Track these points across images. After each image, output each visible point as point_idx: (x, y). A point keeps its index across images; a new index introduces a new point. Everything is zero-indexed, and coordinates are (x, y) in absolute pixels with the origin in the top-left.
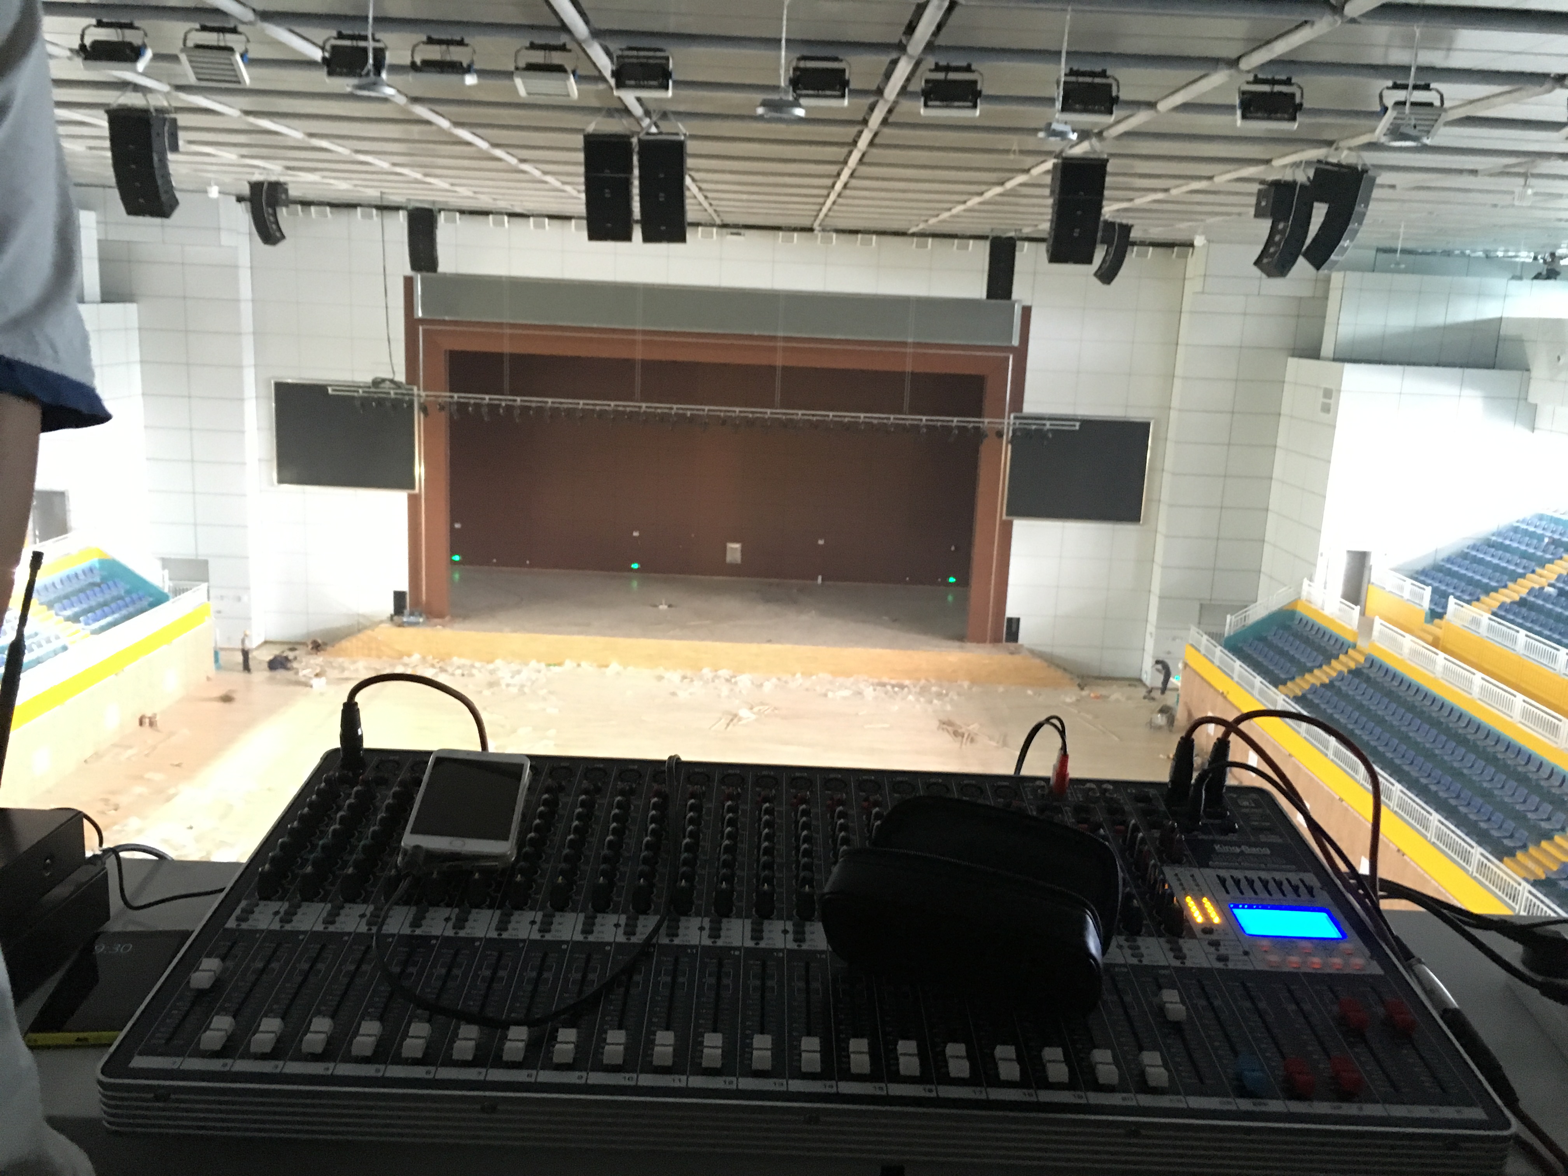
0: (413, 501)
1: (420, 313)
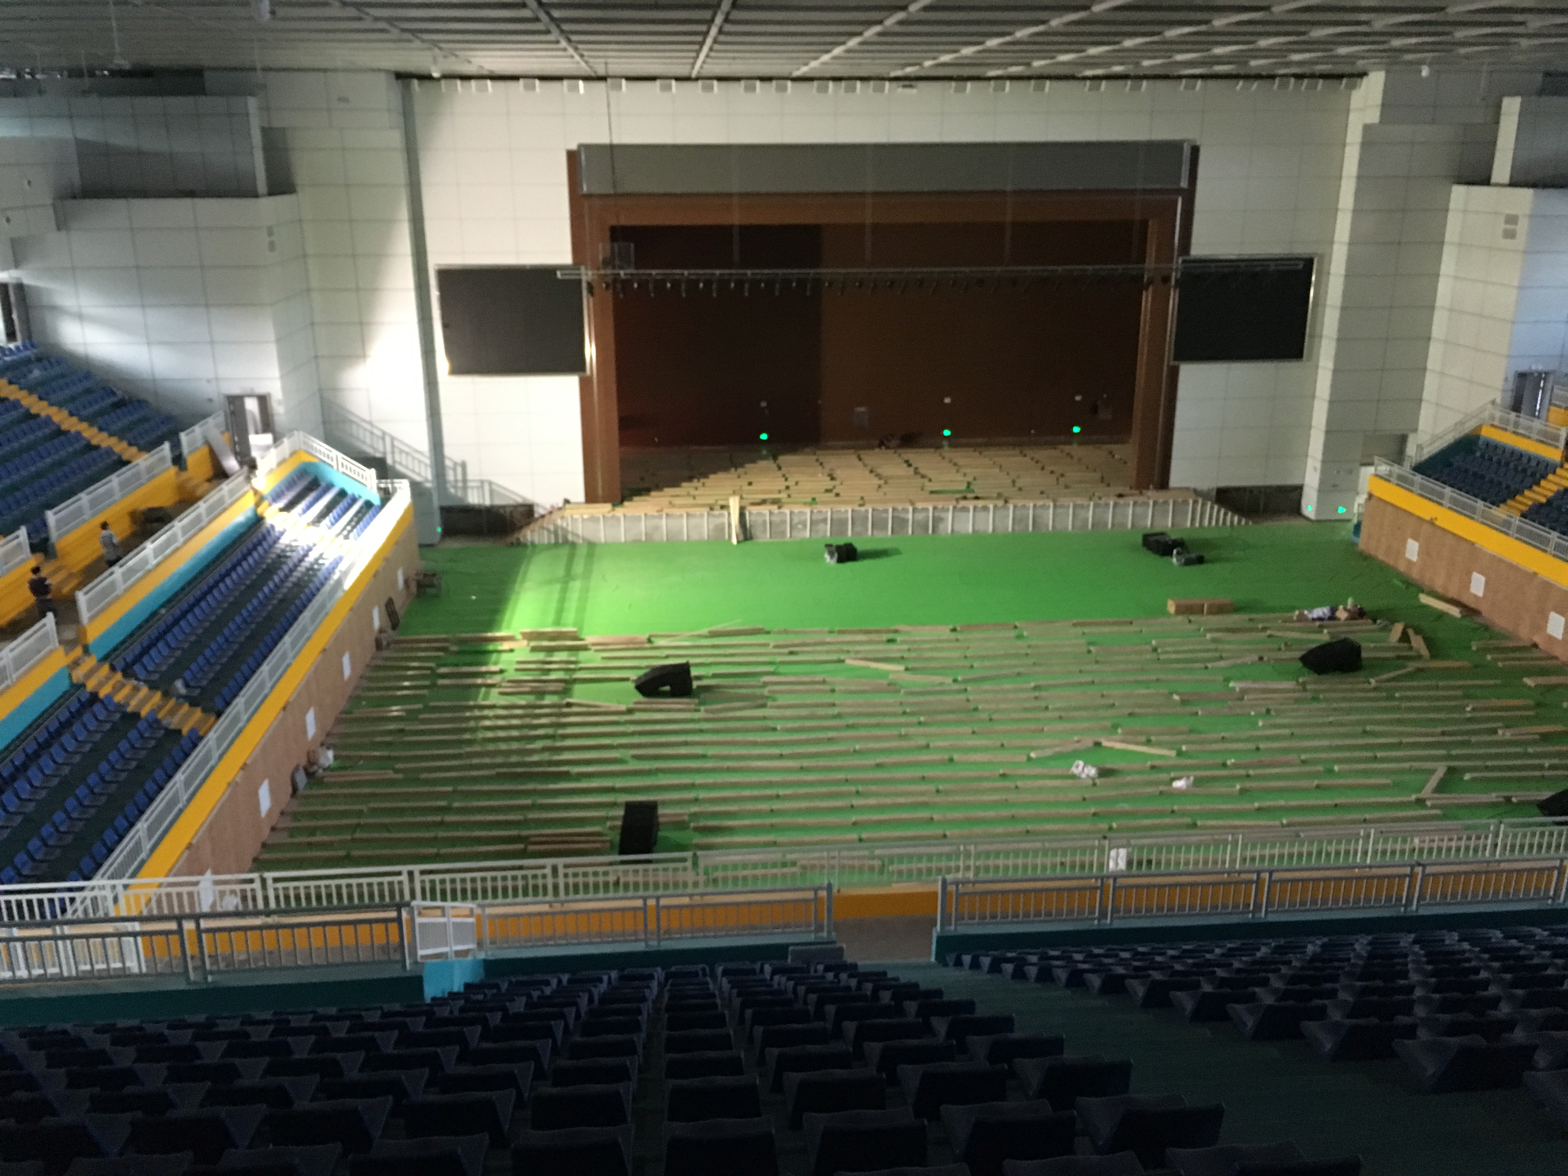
0: (585, 385)
1: (585, 188)
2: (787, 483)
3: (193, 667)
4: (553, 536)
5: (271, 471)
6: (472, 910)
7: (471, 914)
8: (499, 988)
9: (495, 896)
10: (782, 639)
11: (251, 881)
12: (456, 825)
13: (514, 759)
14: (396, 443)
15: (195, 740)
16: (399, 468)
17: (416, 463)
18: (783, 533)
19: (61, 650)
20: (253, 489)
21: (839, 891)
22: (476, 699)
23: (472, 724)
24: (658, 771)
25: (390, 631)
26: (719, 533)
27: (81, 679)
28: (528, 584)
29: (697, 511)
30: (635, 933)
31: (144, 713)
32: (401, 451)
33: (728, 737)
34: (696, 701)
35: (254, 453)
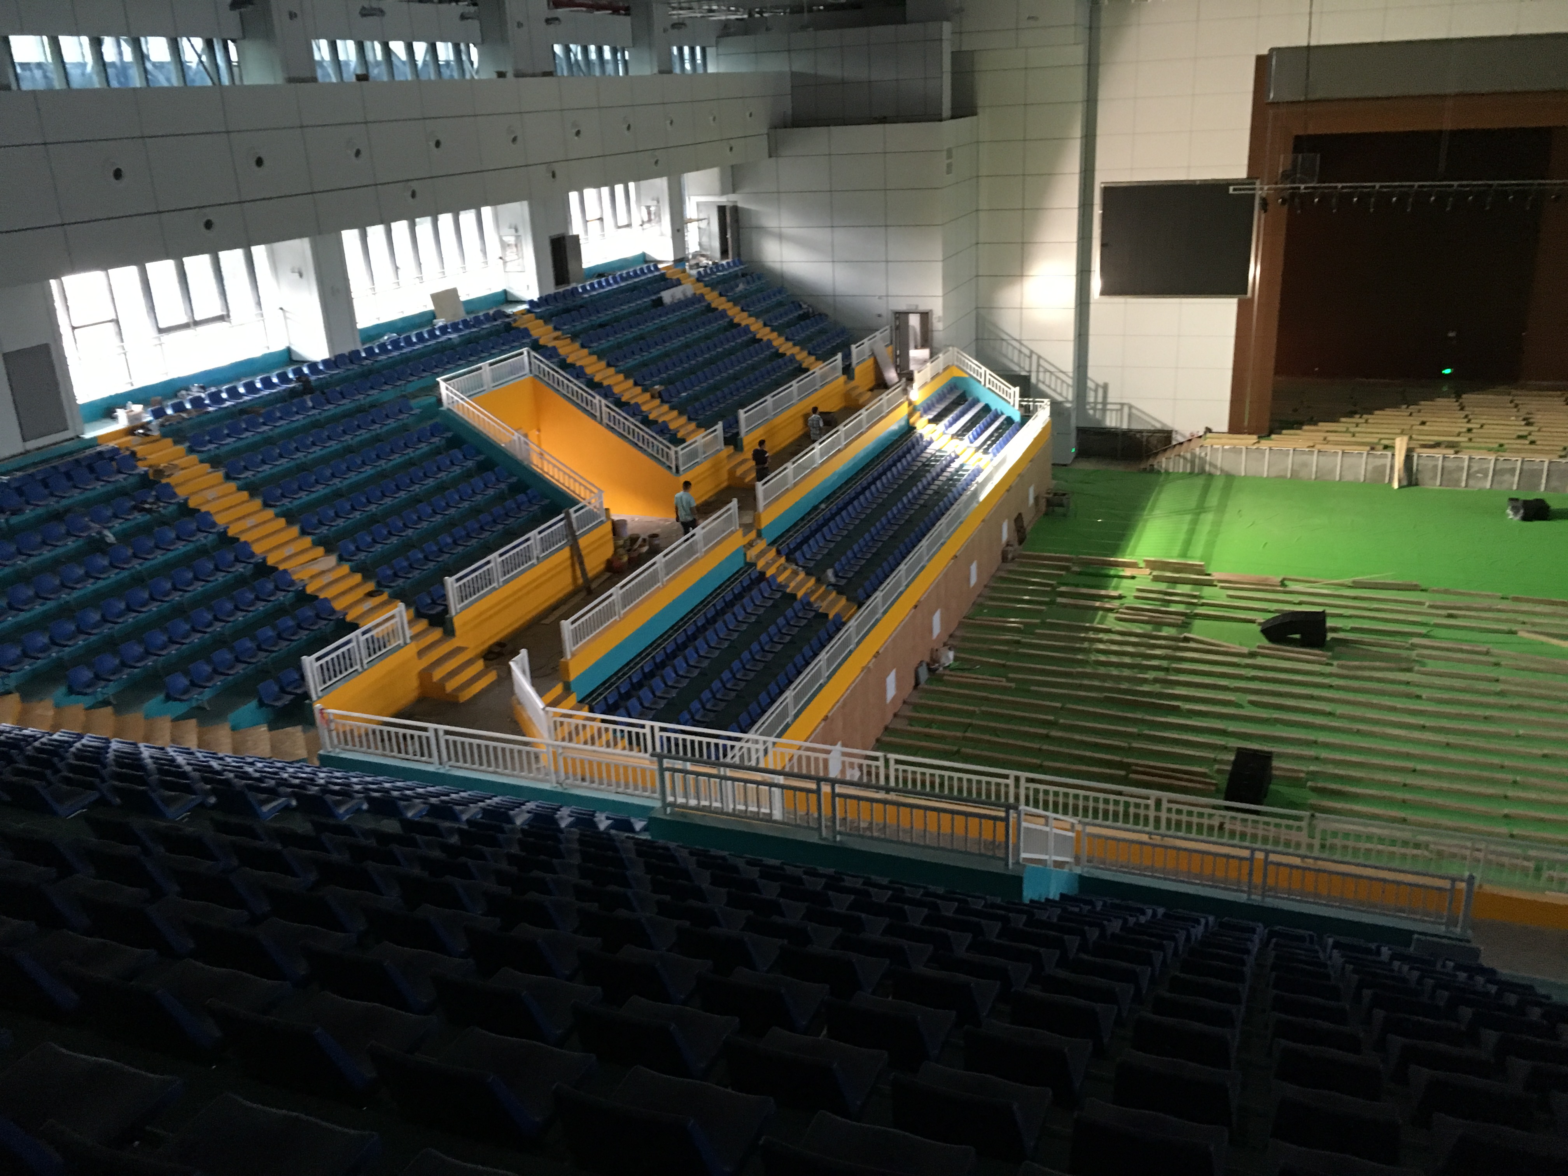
0: (1244, 309)
1: (1272, 96)
2: (1470, 426)
3: (843, 559)
4: (1189, 465)
5: (925, 384)
6: (1073, 825)
7: (1072, 828)
8: (1094, 906)
9: (1095, 816)
10: (1439, 599)
11: (876, 759)
12: (1060, 741)
13: (1124, 686)
14: (1042, 362)
15: (839, 624)
16: (1042, 386)
17: (1059, 382)
18: (1458, 481)
19: (740, 533)
20: (908, 399)
21: (1480, 886)
22: (1092, 621)
23: (1086, 645)
24: (1277, 721)
25: (1016, 545)
26: (1378, 477)
27: (753, 561)
28: (1157, 512)
29: (1355, 450)
30: (1239, 882)
31: (800, 595)
32: (1046, 371)
33: (1361, 698)
34: (1330, 654)
35: (912, 367)
